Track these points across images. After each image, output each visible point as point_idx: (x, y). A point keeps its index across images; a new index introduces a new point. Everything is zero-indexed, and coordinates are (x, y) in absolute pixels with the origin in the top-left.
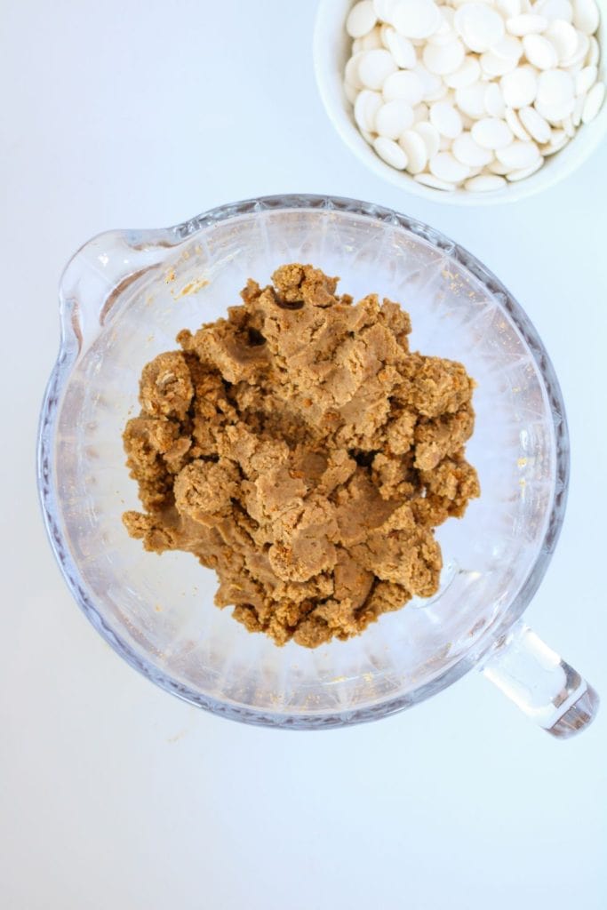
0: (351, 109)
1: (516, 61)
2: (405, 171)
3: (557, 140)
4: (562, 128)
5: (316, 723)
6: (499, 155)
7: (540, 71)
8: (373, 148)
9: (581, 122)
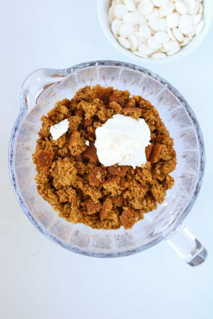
0: (110, 26)
1: (172, 11)
2: (129, 49)
3: (186, 41)
4: (188, 36)
5: (103, 256)
6: (164, 45)
7: (181, 15)
8: (117, 40)
9: (195, 35)
